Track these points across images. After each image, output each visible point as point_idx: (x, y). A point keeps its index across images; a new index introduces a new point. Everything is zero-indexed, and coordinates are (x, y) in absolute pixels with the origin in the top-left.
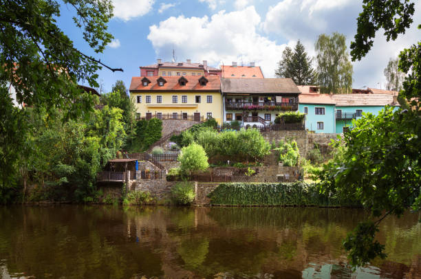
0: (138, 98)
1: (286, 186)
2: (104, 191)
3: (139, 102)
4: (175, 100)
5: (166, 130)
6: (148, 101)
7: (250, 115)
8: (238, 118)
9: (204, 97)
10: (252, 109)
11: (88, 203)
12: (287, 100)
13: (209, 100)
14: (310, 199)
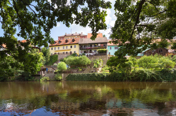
0: (52, 48)
1: (90, 74)
2: (35, 77)
3: (52, 49)
4: (64, 48)
5: (59, 58)
6: (55, 49)
7: (89, 51)
8: (85, 52)
9: (73, 46)
10: (90, 49)
11: (30, 81)
12: (103, 45)
13: (75, 47)
14: (98, 79)
